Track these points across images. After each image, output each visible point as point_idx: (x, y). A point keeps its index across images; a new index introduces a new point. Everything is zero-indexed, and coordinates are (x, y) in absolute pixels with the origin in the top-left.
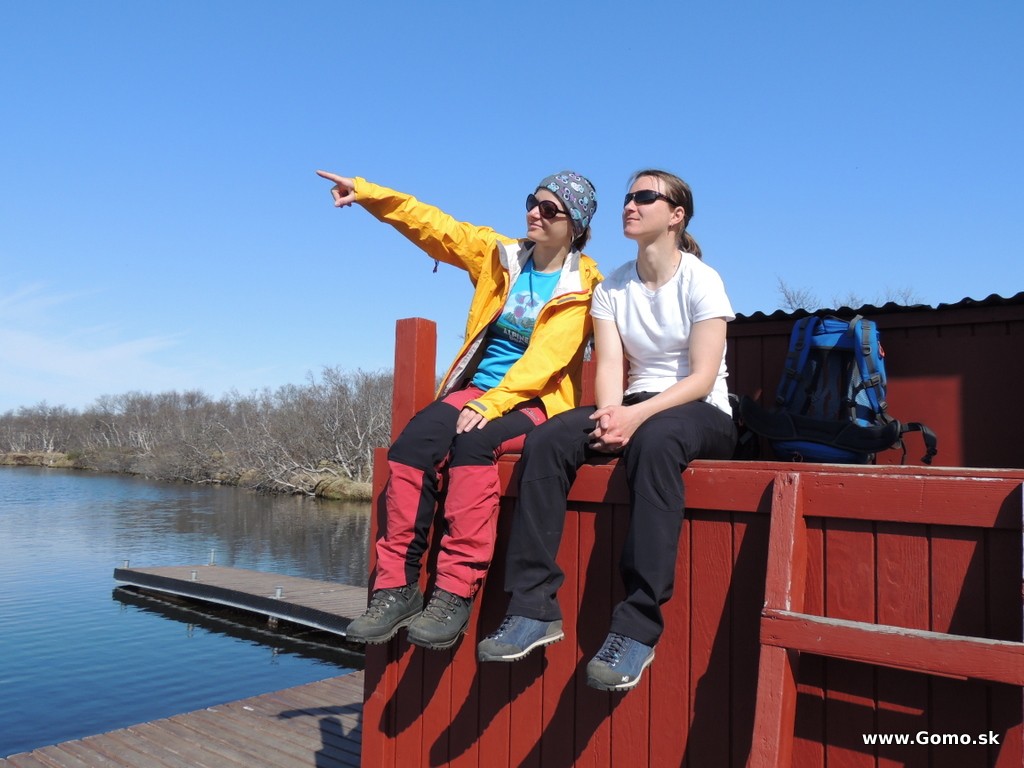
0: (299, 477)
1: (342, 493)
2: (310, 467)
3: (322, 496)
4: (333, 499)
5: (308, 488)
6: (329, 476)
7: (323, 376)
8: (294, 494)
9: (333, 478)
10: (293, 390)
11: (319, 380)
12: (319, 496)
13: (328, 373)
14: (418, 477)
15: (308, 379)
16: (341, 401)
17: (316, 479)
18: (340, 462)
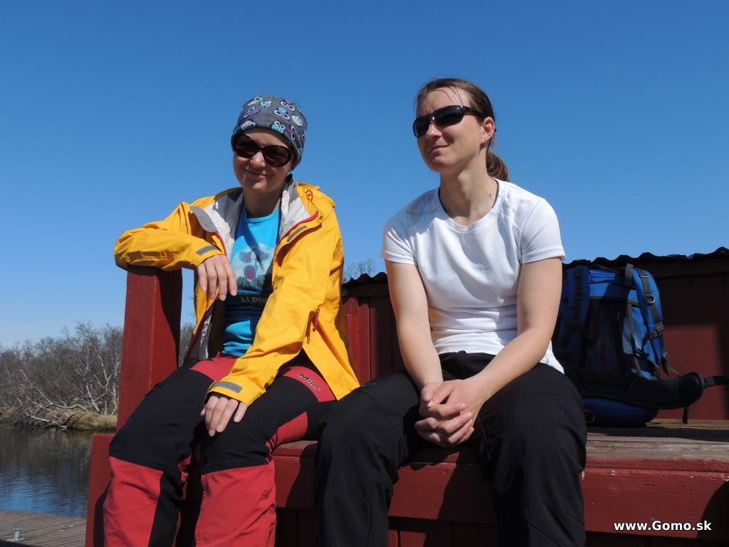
0: (53, 413)
1: (90, 425)
2: (62, 404)
3: (73, 428)
4: (82, 430)
5: (61, 421)
6: (79, 411)
7: (76, 330)
8: (48, 427)
9: (83, 413)
10: (51, 341)
11: (73, 334)
12: (70, 428)
13: (81, 327)
14: (153, 480)
15: (64, 333)
16: (92, 349)
17: (67, 415)
18: (90, 399)
